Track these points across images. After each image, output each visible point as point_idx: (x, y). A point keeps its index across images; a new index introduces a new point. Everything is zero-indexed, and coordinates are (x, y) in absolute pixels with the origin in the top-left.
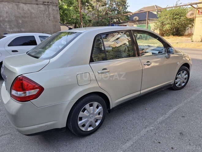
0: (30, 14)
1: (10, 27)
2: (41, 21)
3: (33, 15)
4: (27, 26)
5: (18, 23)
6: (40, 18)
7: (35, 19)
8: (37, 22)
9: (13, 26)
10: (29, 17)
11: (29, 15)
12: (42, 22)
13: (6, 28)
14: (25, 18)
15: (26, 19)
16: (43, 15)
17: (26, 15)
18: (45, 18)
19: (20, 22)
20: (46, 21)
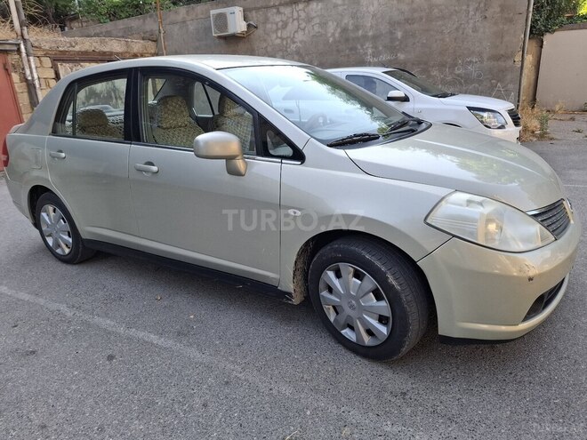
0: (427, 11)
1: (373, 52)
2: (455, 26)
3: (436, 10)
4: (414, 43)
5: (393, 40)
6: (454, 17)
7: (440, 23)
8: (442, 32)
9: (381, 48)
10: (424, 20)
11: (423, 14)
12: (457, 29)
13: (366, 54)
14: (413, 24)
15: (415, 26)
16: (465, 7)
17: (416, 15)
18: (472, 13)
19: (399, 34)
20: (471, 25)
